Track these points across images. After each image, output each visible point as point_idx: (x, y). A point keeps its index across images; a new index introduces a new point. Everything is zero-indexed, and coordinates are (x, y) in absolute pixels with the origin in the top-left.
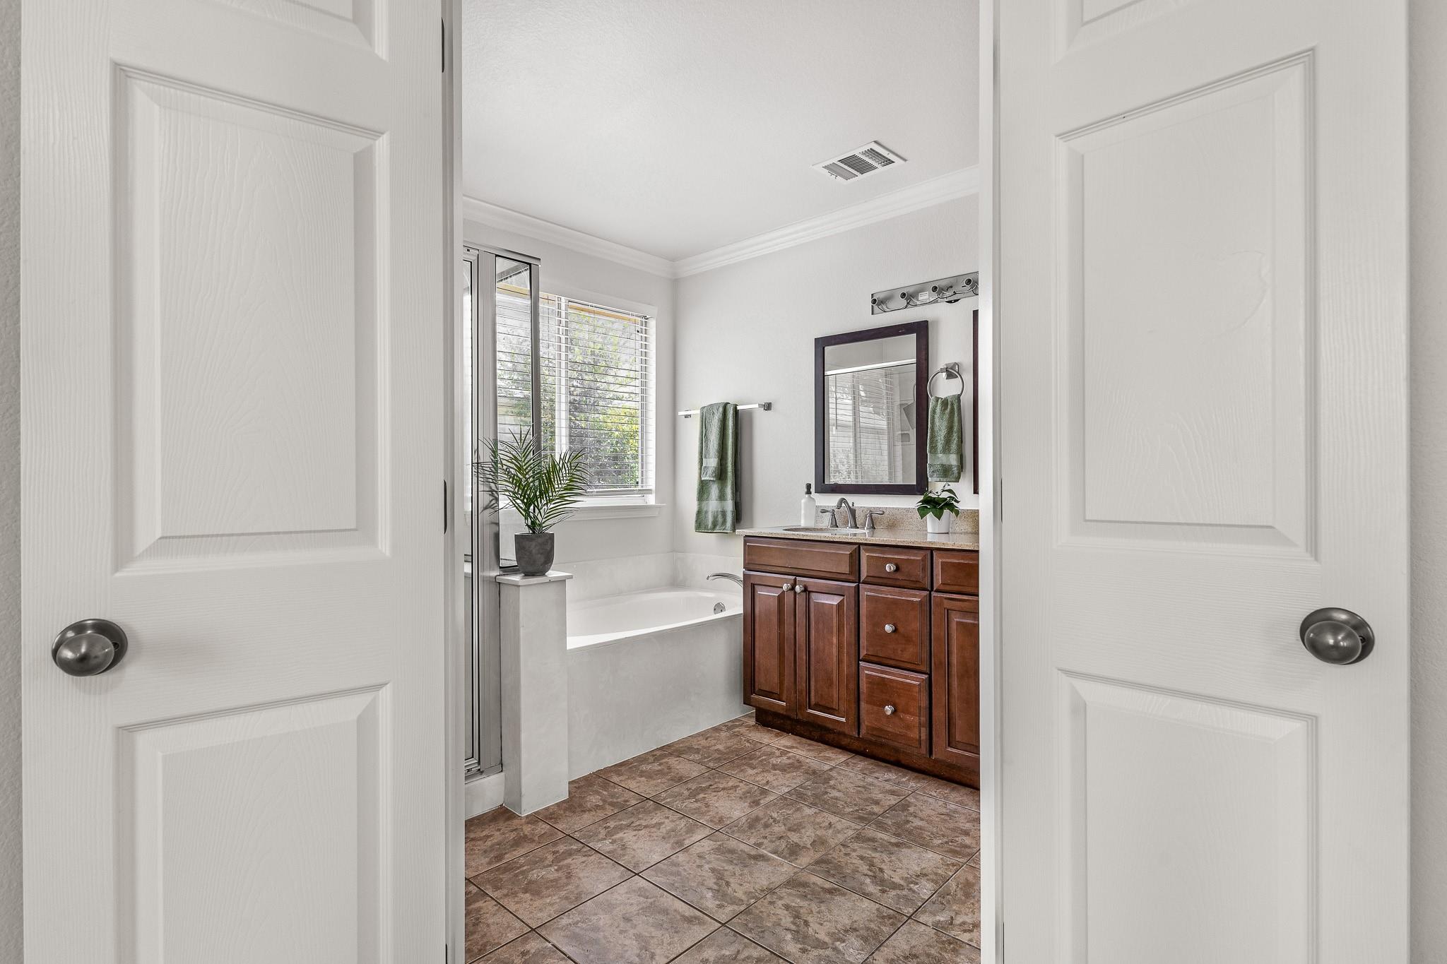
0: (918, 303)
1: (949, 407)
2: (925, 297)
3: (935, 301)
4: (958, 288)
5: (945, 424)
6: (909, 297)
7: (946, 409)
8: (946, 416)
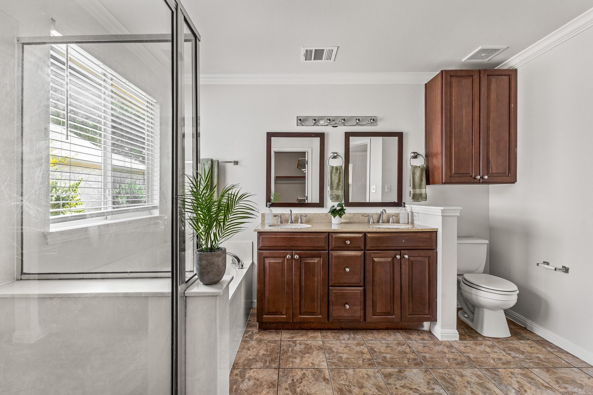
0: (319, 124)
1: (339, 171)
2: (322, 123)
3: (327, 125)
4: (337, 122)
5: (337, 177)
6: (316, 121)
7: (337, 171)
8: (338, 175)
